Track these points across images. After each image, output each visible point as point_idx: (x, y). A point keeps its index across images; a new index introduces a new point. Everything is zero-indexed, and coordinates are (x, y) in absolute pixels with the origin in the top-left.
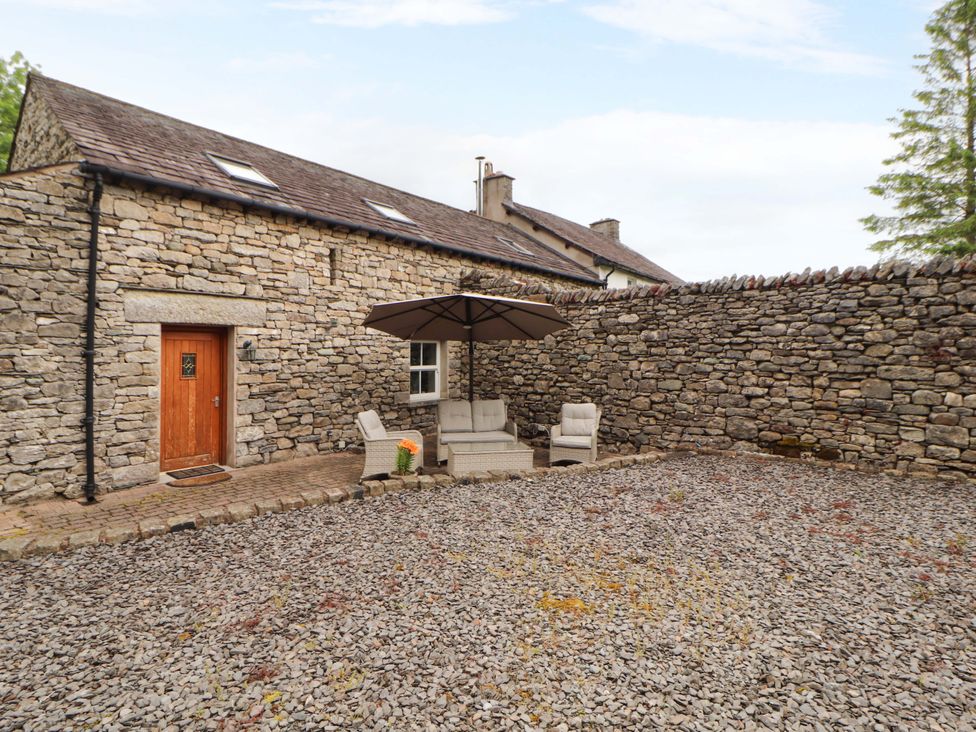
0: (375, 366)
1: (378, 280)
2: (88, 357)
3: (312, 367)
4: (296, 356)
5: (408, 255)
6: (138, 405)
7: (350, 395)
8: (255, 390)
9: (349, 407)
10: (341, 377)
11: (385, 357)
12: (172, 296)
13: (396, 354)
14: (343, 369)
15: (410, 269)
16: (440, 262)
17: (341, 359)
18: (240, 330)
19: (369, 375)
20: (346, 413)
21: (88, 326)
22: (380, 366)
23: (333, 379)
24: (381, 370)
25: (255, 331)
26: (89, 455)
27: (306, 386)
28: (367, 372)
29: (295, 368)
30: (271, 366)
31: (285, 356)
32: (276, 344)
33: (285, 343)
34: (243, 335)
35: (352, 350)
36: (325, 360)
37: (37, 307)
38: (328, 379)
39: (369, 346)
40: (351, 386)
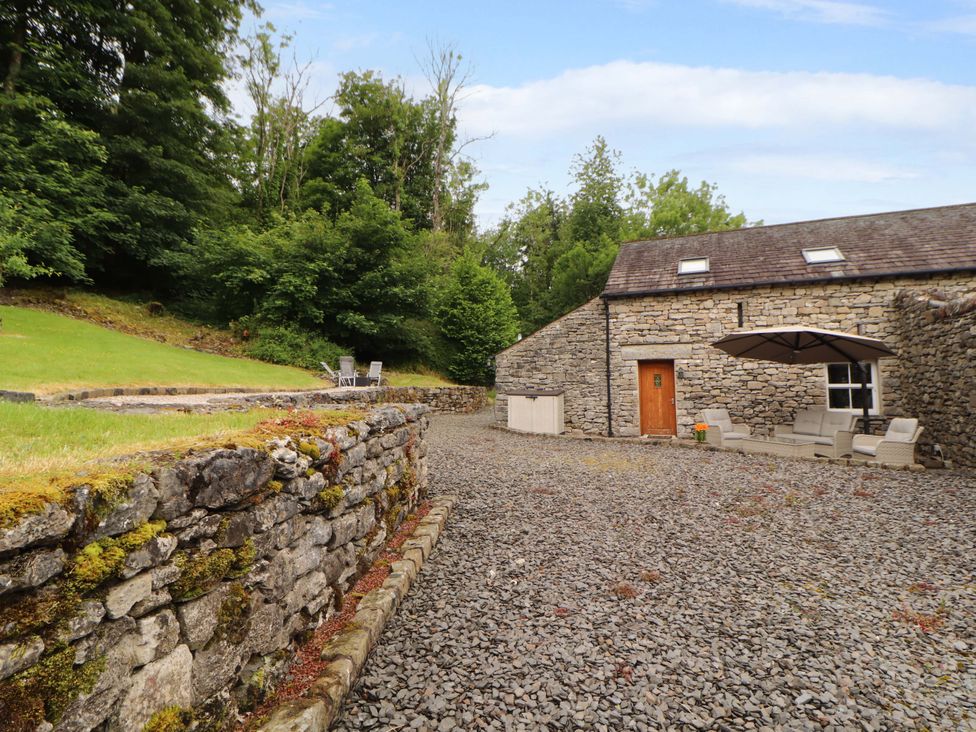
0: (785, 383)
1: (784, 317)
2: (608, 376)
3: (726, 383)
4: (714, 375)
5: (818, 292)
6: (629, 399)
7: (761, 403)
8: (688, 395)
9: (760, 412)
10: (751, 390)
11: (795, 376)
12: (640, 347)
13: (807, 373)
14: (752, 385)
15: (820, 302)
16: (861, 289)
17: (751, 378)
18: (676, 362)
19: (778, 390)
20: (757, 416)
21: (608, 364)
22: (789, 383)
23: (744, 392)
24: (791, 386)
25: (686, 361)
26: (610, 419)
27: (723, 395)
28: (777, 388)
29: (714, 383)
30: (697, 382)
31: (706, 375)
32: (700, 368)
33: (705, 368)
34: (679, 364)
35: (761, 371)
36: (738, 378)
37: (591, 356)
38: (740, 391)
39: (777, 369)
40: (760, 397)
